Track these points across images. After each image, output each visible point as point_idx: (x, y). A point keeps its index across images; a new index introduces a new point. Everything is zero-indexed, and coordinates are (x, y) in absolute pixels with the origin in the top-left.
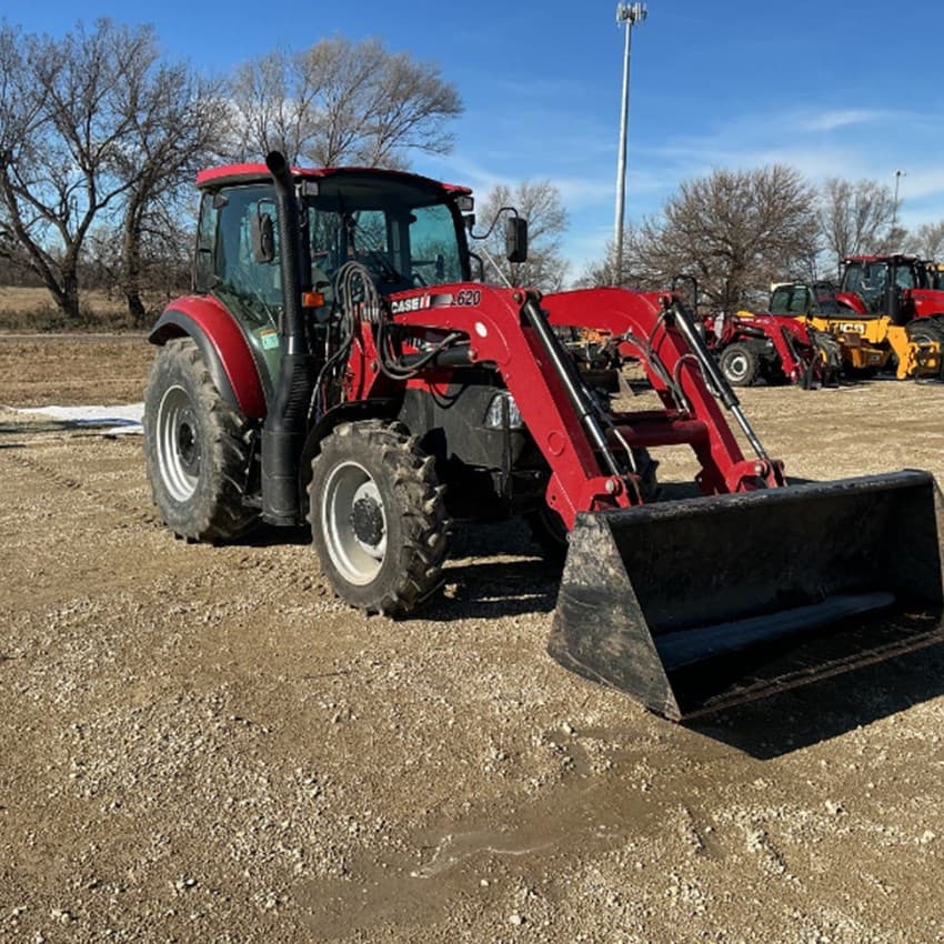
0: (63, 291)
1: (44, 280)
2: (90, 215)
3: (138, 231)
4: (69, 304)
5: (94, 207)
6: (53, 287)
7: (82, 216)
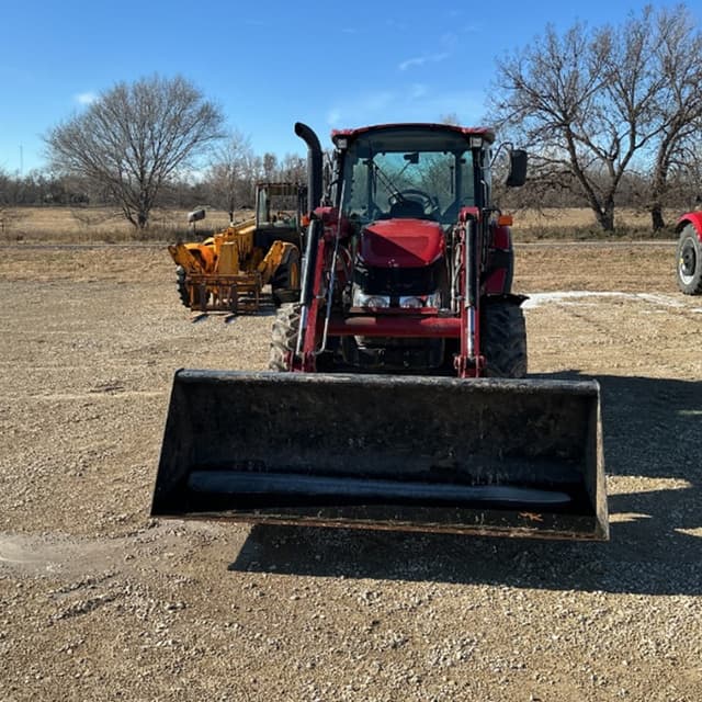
0: (603, 210)
1: (590, 203)
2: (630, 155)
3: (667, 163)
4: (606, 221)
5: (633, 148)
6: (597, 209)
7: (625, 155)
